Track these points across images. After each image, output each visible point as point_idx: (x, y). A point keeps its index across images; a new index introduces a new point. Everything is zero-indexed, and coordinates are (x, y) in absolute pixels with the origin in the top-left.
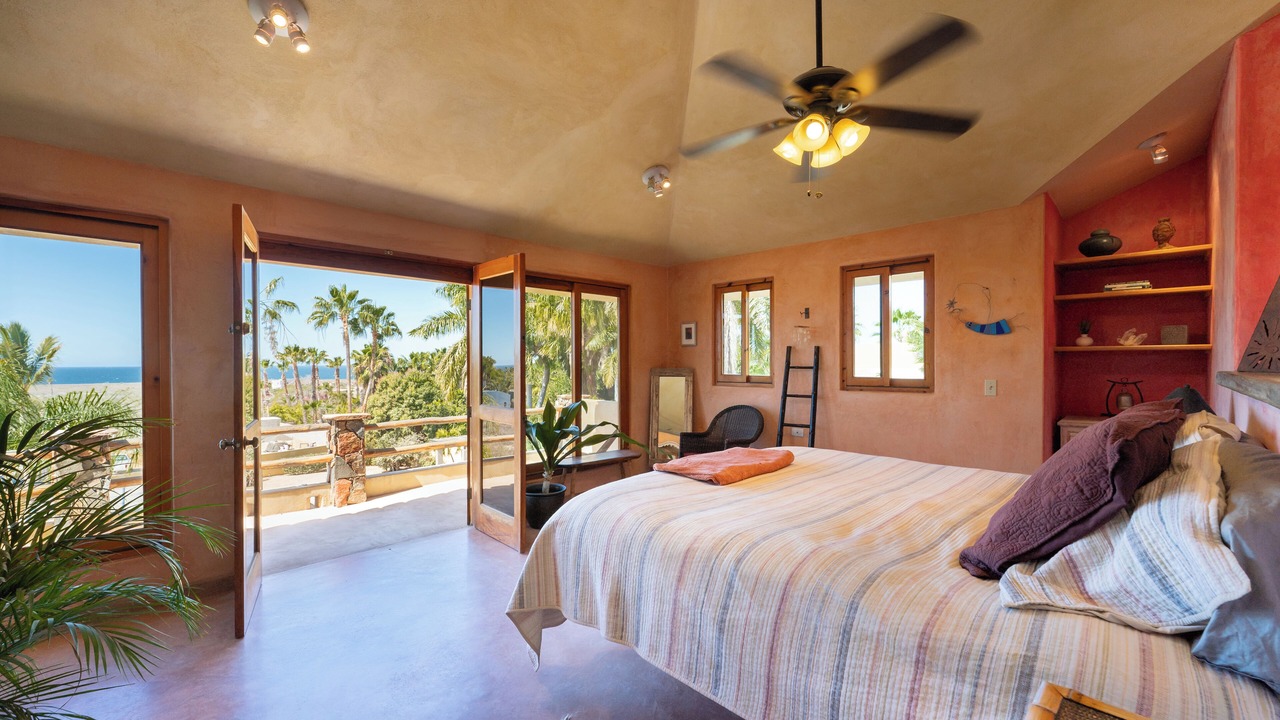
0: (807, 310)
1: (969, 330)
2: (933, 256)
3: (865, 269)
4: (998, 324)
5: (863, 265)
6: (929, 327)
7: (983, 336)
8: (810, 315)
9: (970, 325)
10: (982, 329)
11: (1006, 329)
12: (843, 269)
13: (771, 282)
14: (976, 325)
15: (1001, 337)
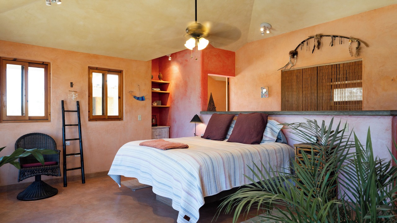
0: (72, 83)
1: (134, 98)
2: (122, 71)
3: (98, 70)
4: (142, 97)
5: (97, 68)
6: (120, 96)
7: (138, 101)
8: (74, 86)
9: (135, 97)
10: (138, 98)
11: (144, 99)
12: (89, 67)
13: (47, 65)
14: (136, 97)
15: (142, 101)
